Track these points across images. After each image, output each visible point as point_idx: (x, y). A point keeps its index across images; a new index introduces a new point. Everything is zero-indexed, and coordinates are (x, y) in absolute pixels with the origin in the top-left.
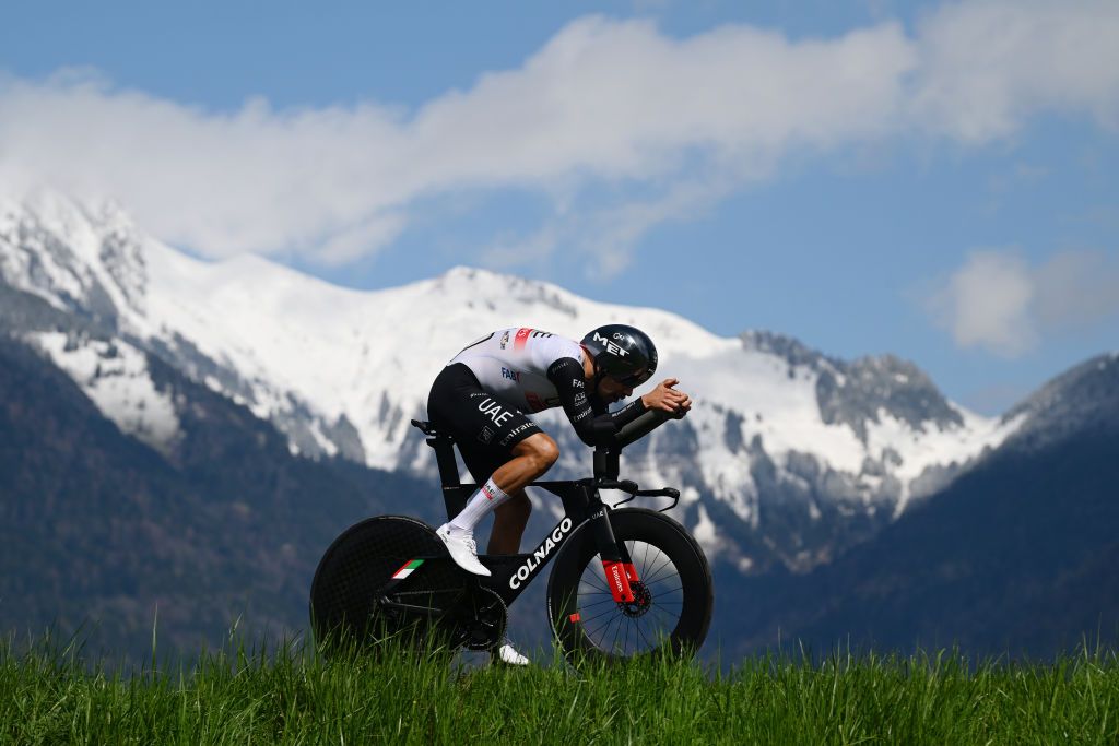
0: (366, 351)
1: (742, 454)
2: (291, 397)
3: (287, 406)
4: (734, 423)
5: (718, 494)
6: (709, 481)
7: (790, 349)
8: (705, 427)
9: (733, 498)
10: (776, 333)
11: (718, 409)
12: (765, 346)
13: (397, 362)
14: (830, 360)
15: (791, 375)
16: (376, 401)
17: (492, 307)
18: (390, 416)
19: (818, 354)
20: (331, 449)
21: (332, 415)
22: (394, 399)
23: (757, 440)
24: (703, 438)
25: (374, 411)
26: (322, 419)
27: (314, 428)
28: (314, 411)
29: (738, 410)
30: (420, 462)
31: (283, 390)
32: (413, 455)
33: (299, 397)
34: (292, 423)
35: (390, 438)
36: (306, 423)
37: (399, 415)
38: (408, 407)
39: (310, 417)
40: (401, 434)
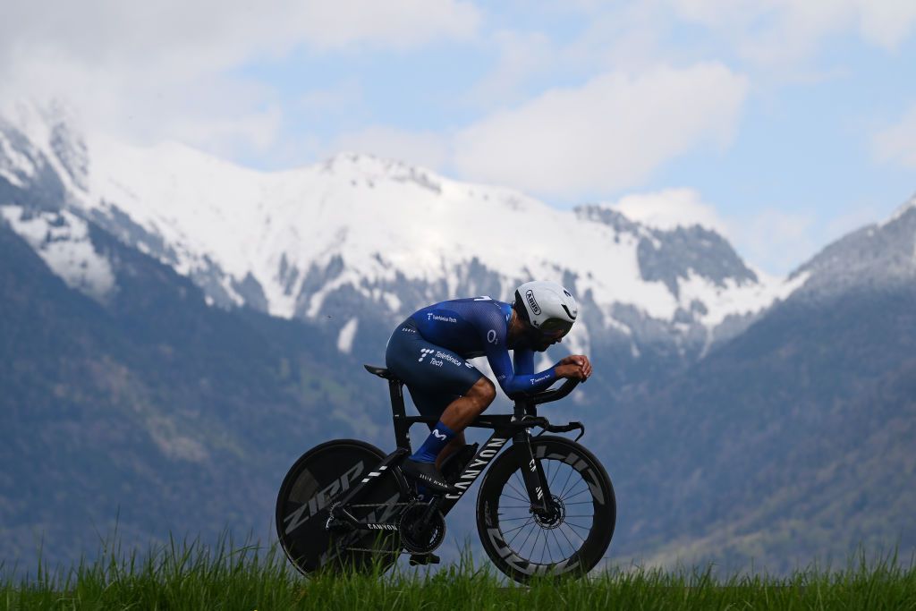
0: (268, 221)
2: (206, 258)
3: (204, 266)
4: (570, 279)
7: (615, 220)
10: (604, 207)
11: (557, 268)
12: (595, 216)
13: (294, 231)
14: (648, 229)
15: (617, 240)
16: (277, 260)
17: (371, 185)
18: (288, 273)
19: (638, 224)
20: (240, 301)
21: (240, 275)
22: (291, 260)
23: (589, 293)
25: (275, 270)
26: (232, 277)
27: (226, 283)
28: (226, 268)
29: (573, 268)
30: (313, 311)
31: (200, 253)
32: (307, 306)
33: (214, 259)
34: (208, 279)
35: (288, 292)
36: (219, 279)
37: (295, 273)
38: (303, 267)
39: (222, 275)
40: (297, 289)
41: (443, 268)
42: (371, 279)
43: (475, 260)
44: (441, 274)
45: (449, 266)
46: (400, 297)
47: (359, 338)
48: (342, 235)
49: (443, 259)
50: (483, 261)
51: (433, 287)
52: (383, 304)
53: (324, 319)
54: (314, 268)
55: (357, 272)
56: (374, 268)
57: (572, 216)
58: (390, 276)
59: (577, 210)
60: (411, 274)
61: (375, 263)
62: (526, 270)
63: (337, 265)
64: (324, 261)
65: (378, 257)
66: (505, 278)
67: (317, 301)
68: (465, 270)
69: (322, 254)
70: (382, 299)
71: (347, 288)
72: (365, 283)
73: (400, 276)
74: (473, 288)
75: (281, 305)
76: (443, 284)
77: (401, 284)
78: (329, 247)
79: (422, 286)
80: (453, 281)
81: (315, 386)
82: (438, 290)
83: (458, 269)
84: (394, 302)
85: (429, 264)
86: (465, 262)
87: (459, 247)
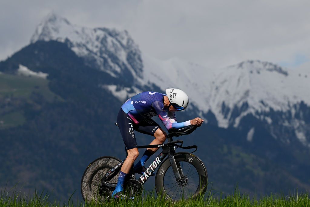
0: (217, 89)
2: (192, 105)
3: (191, 108)
13: (227, 92)
16: (221, 103)
17: (259, 73)
18: (225, 110)
20: (206, 121)
21: (206, 110)
22: (226, 103)
25: (220, 109)
26: (203, 112)
27: (200, 114)
28: (200, 109)
30: (236, 125)
32: (234, 123)
33: (195, 105)
34: (193, 113)
35: (225, 117)
36: (197, 113)
37: (228, 109)
38: (231, 106)
39: (199, 111)
40: (229, 116)
41: (289, 106)
42: (260, 110)
43: (302, 103)
44: (288, 108)
45: (291, 105)
46: (272, 118)
47: (255, 135)
48: (247, 93)
49: (289, 103)
50: (305, 102)
51: (285, 114)
52: (265, 122)
53: (240, 128)
54: (236, 107)
55: (254, 108)
56: (261, 107)
58: (267, 109)
60: (277, 108)
61: (261, 104)
63: (246, 106)
64: (241, 104)
65: (262, 102)
67: (237, 121)
68: (298, 107)
69: (239, 102)
70: (264, 119)
71: (250, 115)
72: (257, 113)
73: (271, 109)
74: (301, 114)
75: (223, 123)
76: (289, 112)
77: (272, 113)
78: (242, 98)
79: (280, 113)
80: (293, 111)
81: (238, 156)
82: (287, 115)
83: (295, 106)
84: (269, 120)
85: (283, 104)
86: (298, 103)
87: (295, 97)
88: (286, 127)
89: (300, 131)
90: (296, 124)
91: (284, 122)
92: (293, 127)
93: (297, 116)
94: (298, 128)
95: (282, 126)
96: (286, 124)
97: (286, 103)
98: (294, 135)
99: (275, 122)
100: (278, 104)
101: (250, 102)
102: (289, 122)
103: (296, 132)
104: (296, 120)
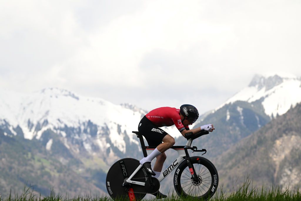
0: (24, 109)
1: (121, 135)
2: (4, 120)
3: (4, 123)
4: (119, 127)
5: (115, 145)
6: (113, 141)
7: (134, 108)
8: (112, 128)
9: (119, 146)
10: (130, 104)
11: (115, 123)
12: (127, 107)
13: (32, 112)
14: (144, 111)
15: (134, 114)
16: (27, 120)
17: (57, 97)
18: (30, 125)
19: (141, 109)
20: (15, 133)
21: (15, 126)
22: (31, 120)
23: (125, 132)
24: (111, 131)
25: (26, 124)
26: (13, 126)
27: (11, 128)
28: (11, 124)
29: (120, 124)
30: (38, 137)
31: (3, 118)
32: (36, 135)
33: (7, 121)
34: (5, 127)
35: (30, 131)
36: (8, 127)
37: (33, 125)
38: (35, 123)
39: (10, 126)
40: (34, 129)
41: (79, 123)
42: (57, 127)
43: (89, 121)
44: (78, 125)
45: (81, 122)
46: (66, 132)
47: (53, 145)
48: (47, 113)
49: (79, 121)
50: (92, 121)
51: (76, 129)
52: (61, 135)
53: (42, 140)
54: (38, 123)
55: (52, 124)
56: (57, 123)
57: (120, 106)
58: (63, 126)
59: (121, 105)
60: (70, 125)
61: (58, 122)
62: (105, 124)
63: (46, 122)
64: (42, 122)
65: (59, 120)
66: (99, 126)
67: (40, 134)
68: (86, 124)
69: (41, 119)
70: (60, 133)
71: (49, 130)
72: (55, 128)
73: (66, 126)
74: (89, 130)
75: (29, 135)
76: (80, 128)
77: (66, 129)
78: (43, 117)
79: (73, 129)
80: (82, 128)
81: (39, 161)
82: (78, 130)
83: (84, 124)
84: (64, 134)
85: (75, 122)
86: (86, 121)
87: (84, 117)
88: (77, 140)
89: (87, 143)
90: (85, 137)
91: (75, 136)
92: (82, 140)
93: (85, 131)
94: (86, 140)
95: (73, 139)
96: (77, 137)
97: (77, 121)
98: (82, 145)
99: (68, 136)
100: (71, 121)
101: (50, 120)
102: (79, 136)
103: (84, 143)
104: (84, 134)
